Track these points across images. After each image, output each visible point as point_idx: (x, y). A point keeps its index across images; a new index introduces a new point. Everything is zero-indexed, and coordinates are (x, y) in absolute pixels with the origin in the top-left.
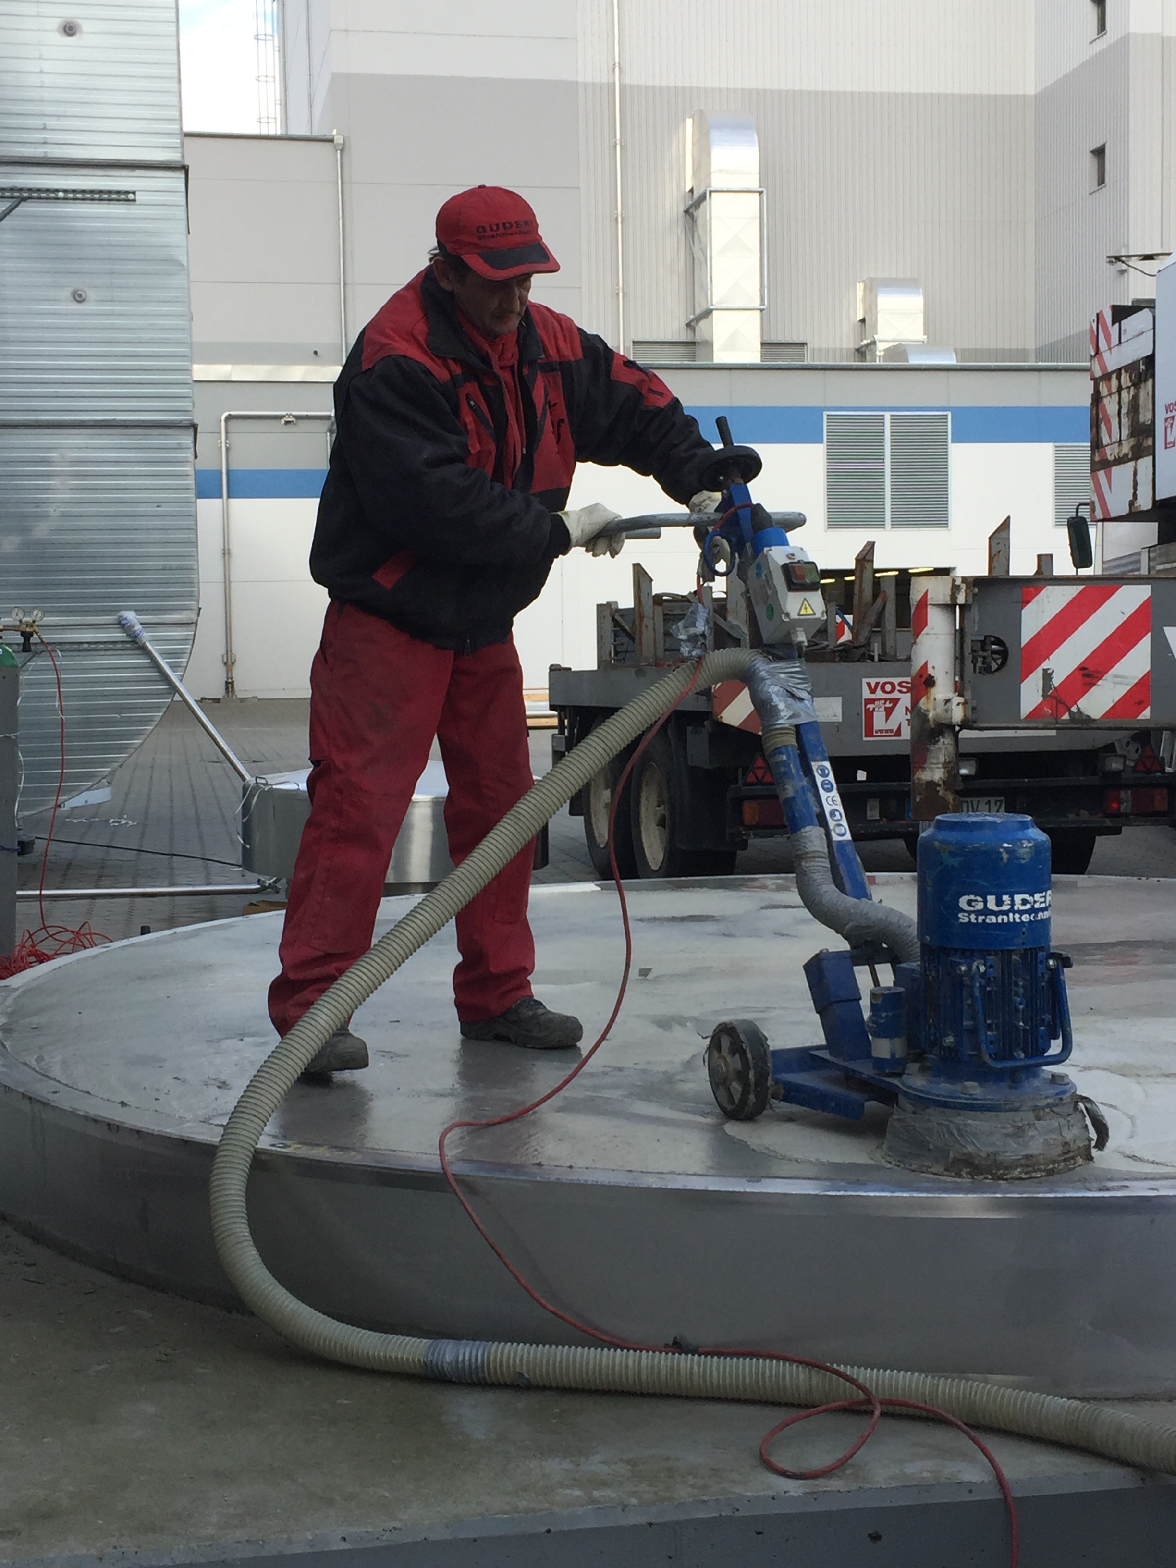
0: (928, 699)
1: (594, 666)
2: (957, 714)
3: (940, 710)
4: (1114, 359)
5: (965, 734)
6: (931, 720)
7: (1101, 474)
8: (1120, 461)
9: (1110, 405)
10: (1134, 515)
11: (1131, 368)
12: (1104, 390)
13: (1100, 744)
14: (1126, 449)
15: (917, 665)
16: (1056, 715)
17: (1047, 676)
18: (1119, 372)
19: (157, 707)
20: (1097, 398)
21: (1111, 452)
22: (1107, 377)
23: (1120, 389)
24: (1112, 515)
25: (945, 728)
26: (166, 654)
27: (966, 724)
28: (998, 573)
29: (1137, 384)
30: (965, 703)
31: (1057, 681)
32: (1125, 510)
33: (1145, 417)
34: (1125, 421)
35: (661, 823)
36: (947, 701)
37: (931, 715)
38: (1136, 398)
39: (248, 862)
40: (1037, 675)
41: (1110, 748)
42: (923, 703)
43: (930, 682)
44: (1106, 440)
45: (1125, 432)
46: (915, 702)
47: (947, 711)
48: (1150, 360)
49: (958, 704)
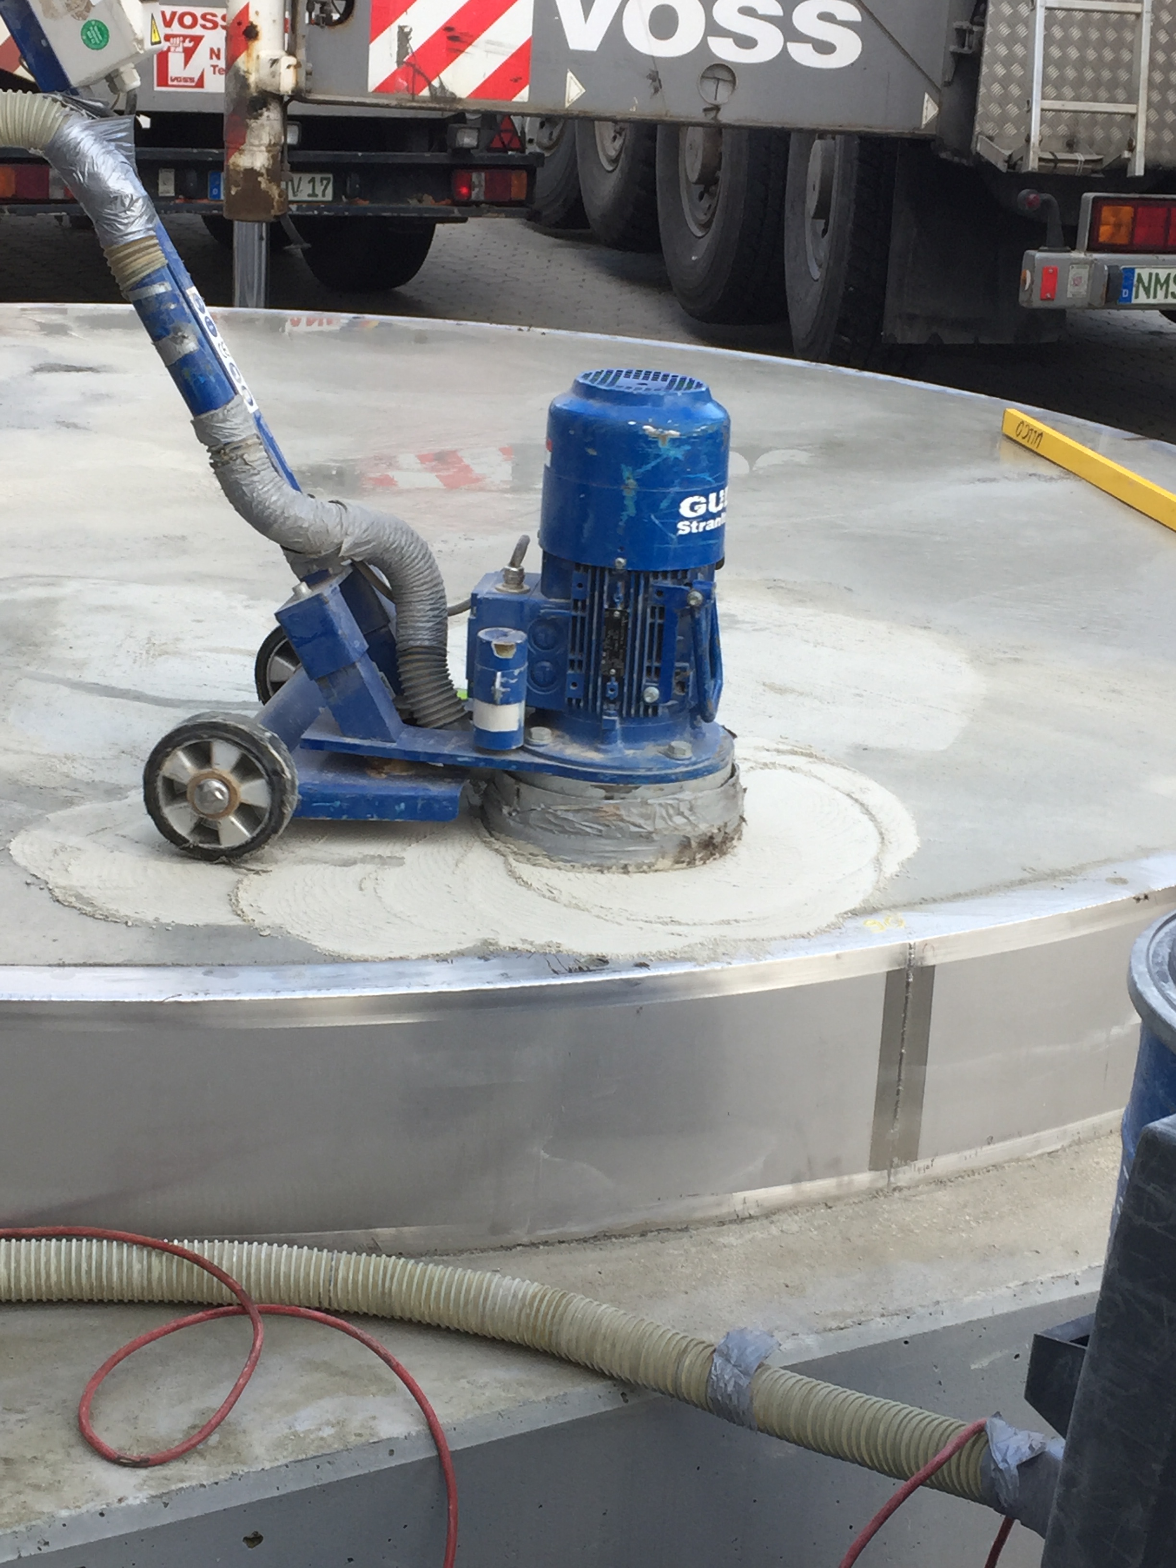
0: (249, 55)
2: (287, 81)
3: (265, 70)
5: (293, 104)
6: (253, 86)
15: (235, 7)
17: (404, 36)
25: (269, 97)
27: (298, 95)
30: (298, 66)
36: (274, 62)
37: (252, 79)
41: (461, 118)
42: (242, 62)
43: (251, 33)
46: (231, 59)
47: (273, 75)
49: (289, 67)
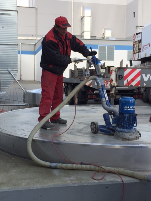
1: (69, 77)
2: (116, 85)
3: (114, 84)
4: (136, 40)
5: (117, 87)
7: (134, 54)
8: (137, 53)
9: (136, 46)
10: (138, 60)
11: (138, 41)
12: (135, 44)
13: (133, 89)
14: (137, 51)
15: (111, 78)
16: (128, 85)
17: (127, 80)
18: (137, 41)
19: (12, 81)
20: (134, 45)
21: (135, 52)
22: (135, 42)
23: (137, 44)
24: (136, 60)
25: (114, 86)
26: (14, 74)
27: (117, 86)
28: (121, 67)
29: (139, 43)
30: (117, 83)
31: (129, 81)
32: (137, 59)
33: (140, 47)
34: (137, 48)
35: (77, 98)
38: (139, 45)
39: (24, 101)
40: (126, 80)
41: (134, 89)
42: (112, 83)
43: (113, 81)
44: (135, 50)
45: (137, 49)
46: (111, 83)
48: (141, 40)
